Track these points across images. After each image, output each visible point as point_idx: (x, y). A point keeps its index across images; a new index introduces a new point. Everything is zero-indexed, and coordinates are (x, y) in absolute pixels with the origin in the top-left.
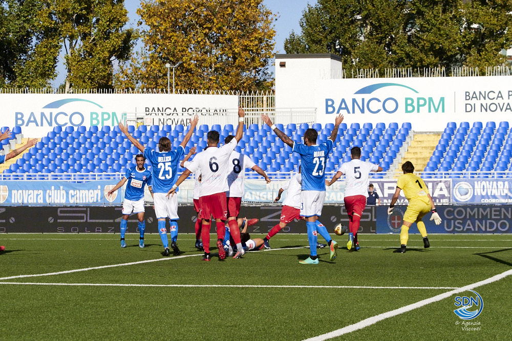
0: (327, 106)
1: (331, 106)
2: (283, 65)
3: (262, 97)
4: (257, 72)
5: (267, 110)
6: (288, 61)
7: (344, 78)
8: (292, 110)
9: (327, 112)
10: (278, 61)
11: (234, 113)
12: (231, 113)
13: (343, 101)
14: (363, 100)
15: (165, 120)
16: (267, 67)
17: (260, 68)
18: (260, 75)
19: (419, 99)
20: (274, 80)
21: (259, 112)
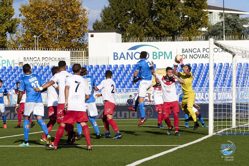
0: (114, 56)
1: (116, 56)
2: (92, 36)
3: (82, 52)
4: (79, 39)
5: (85, 58)
6: (95, 34)
7: (122, 42)
8: (97, 58)
9: (114, 59)
10: (90, 34)
11: (68, 60)
12: (67, 60)
13: (122, 53)
14: (132, 53)
15: (34, 64)
16: (84, 37)
17: (81, 37)
18: (81, 41)
19: (159, 52)
20: (88, 43)
21: (80, 59)
